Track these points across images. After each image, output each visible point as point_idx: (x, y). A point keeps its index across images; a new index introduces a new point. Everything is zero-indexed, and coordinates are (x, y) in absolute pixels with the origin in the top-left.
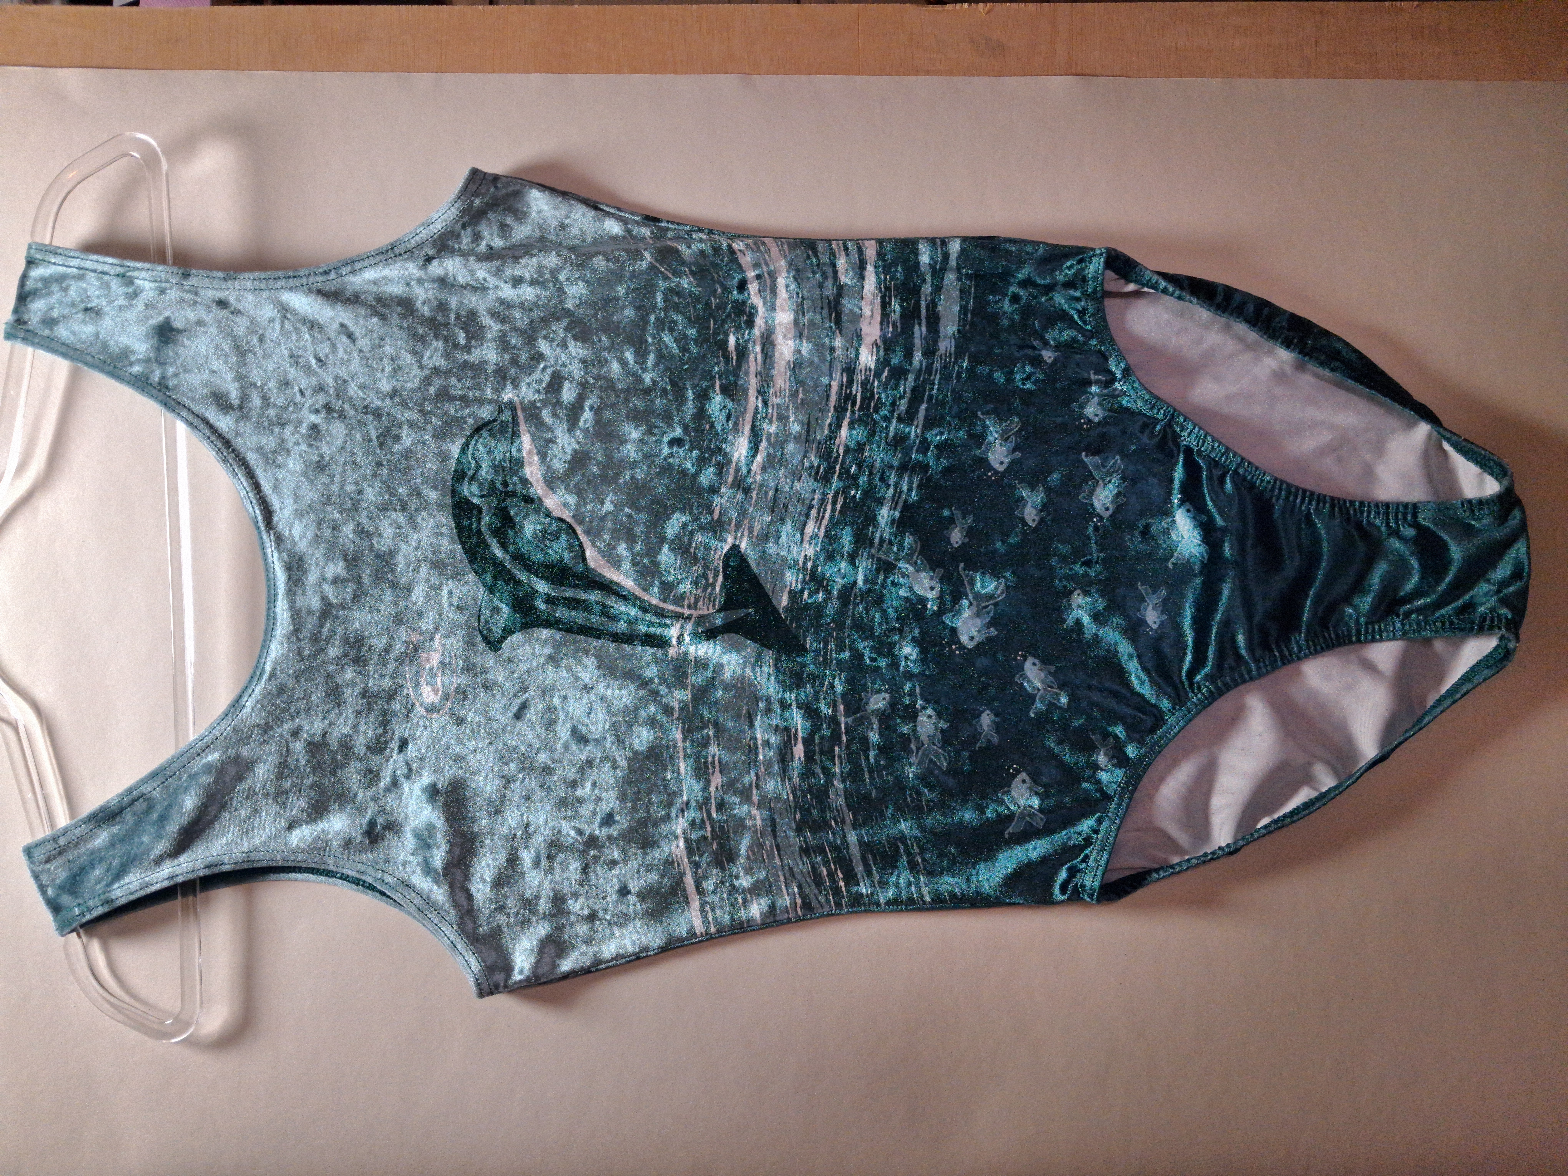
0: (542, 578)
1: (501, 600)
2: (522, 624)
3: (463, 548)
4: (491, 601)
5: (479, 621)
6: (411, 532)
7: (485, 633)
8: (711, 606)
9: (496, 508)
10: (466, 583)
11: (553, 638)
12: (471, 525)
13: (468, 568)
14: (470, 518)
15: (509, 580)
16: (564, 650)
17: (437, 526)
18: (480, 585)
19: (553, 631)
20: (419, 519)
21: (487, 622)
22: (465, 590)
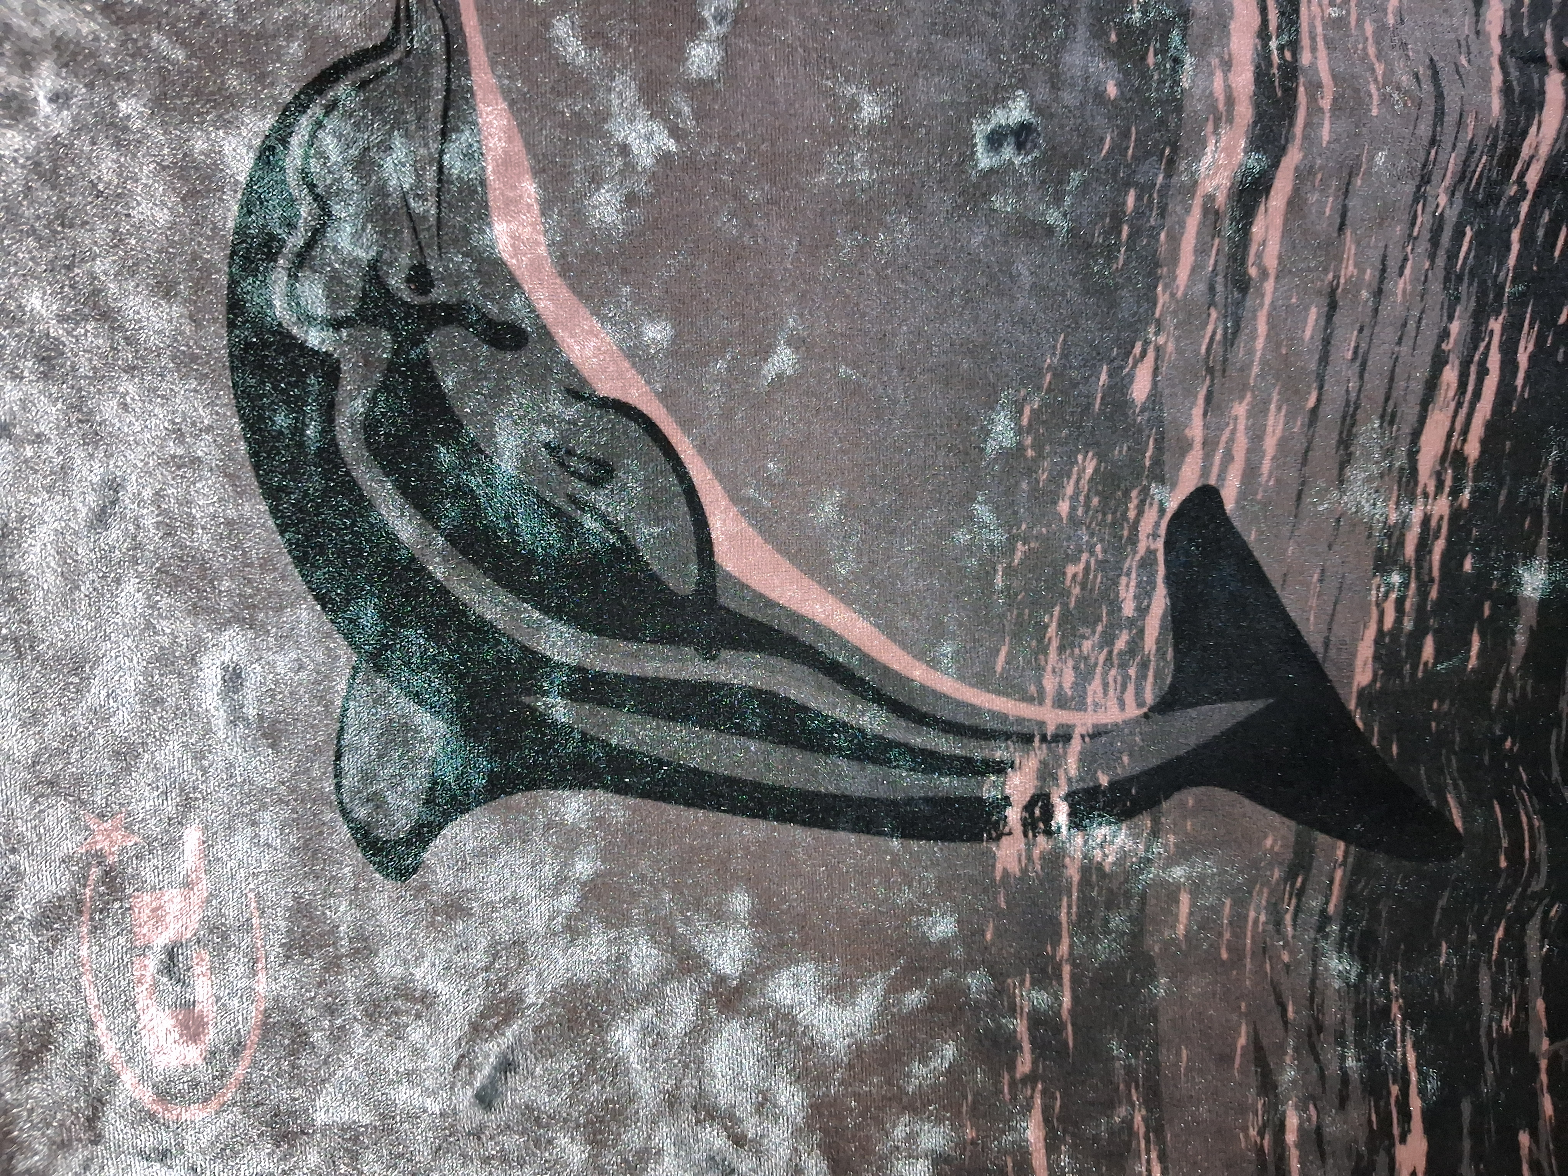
0: (558, 613)
1: (417, 697)
2: (492, 777)
3: (275, 512)
4: (379, 700)
5: (338, 775)
6: (78, 455)
7: (361, 813)
8: (1130, 696)
9: (391, 367)
10: (286, 639)
11: (600, 822)
12: (298, 429)
13: (295, 583)
14: (296, 405)
15: (442, 622)
16: (644, 865)
17: (179, 435)
18: (340, 645)
19: (601, 795)
20: (109, 409)
21: (368, 777)
22: (283, 663)
